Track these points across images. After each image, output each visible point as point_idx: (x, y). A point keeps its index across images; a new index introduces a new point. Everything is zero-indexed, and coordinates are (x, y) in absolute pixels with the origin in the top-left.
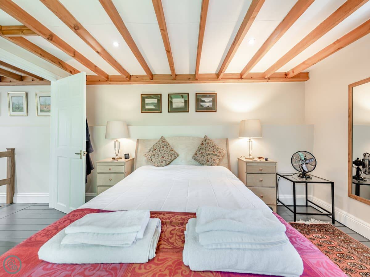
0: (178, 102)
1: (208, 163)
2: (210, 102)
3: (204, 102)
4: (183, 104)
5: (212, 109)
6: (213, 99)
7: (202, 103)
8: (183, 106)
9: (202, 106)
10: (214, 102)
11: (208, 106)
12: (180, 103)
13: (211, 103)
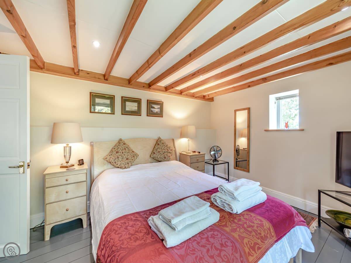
0: (131, 106)
1: (165, 159)
2: (158, 108)
3: (154, 108)
4: (136, 108)
5: (160, 114)
6: (161, 107)
7: (152, 109)
8: (136, 110)
9: (152, 111)
10: (161, 109)
11: (157, 112)
12: (133, 106)
13: (159, 110)
